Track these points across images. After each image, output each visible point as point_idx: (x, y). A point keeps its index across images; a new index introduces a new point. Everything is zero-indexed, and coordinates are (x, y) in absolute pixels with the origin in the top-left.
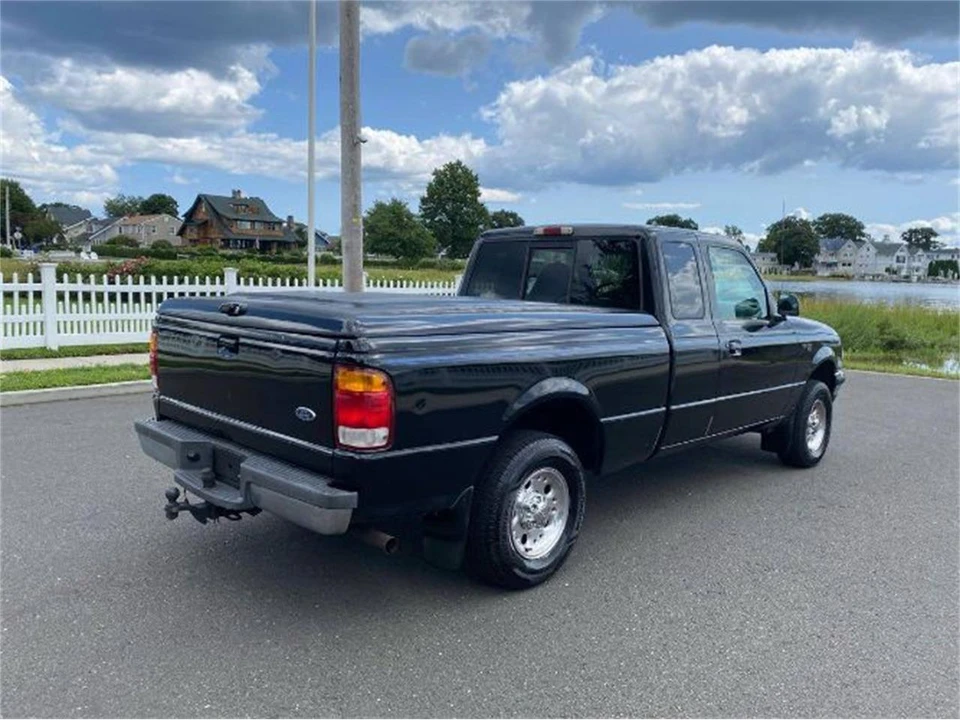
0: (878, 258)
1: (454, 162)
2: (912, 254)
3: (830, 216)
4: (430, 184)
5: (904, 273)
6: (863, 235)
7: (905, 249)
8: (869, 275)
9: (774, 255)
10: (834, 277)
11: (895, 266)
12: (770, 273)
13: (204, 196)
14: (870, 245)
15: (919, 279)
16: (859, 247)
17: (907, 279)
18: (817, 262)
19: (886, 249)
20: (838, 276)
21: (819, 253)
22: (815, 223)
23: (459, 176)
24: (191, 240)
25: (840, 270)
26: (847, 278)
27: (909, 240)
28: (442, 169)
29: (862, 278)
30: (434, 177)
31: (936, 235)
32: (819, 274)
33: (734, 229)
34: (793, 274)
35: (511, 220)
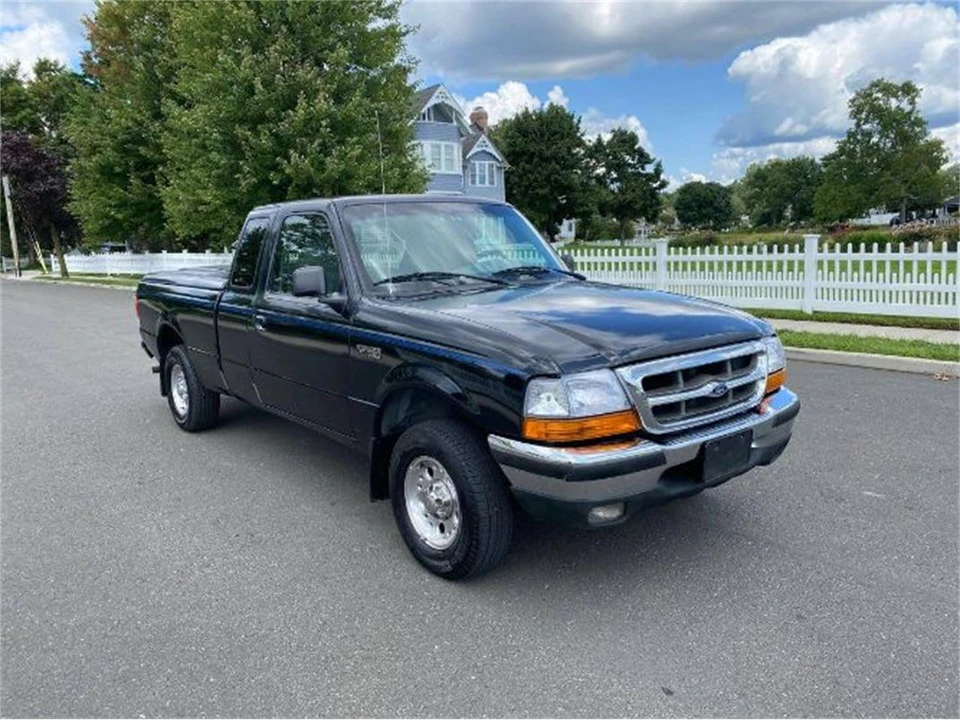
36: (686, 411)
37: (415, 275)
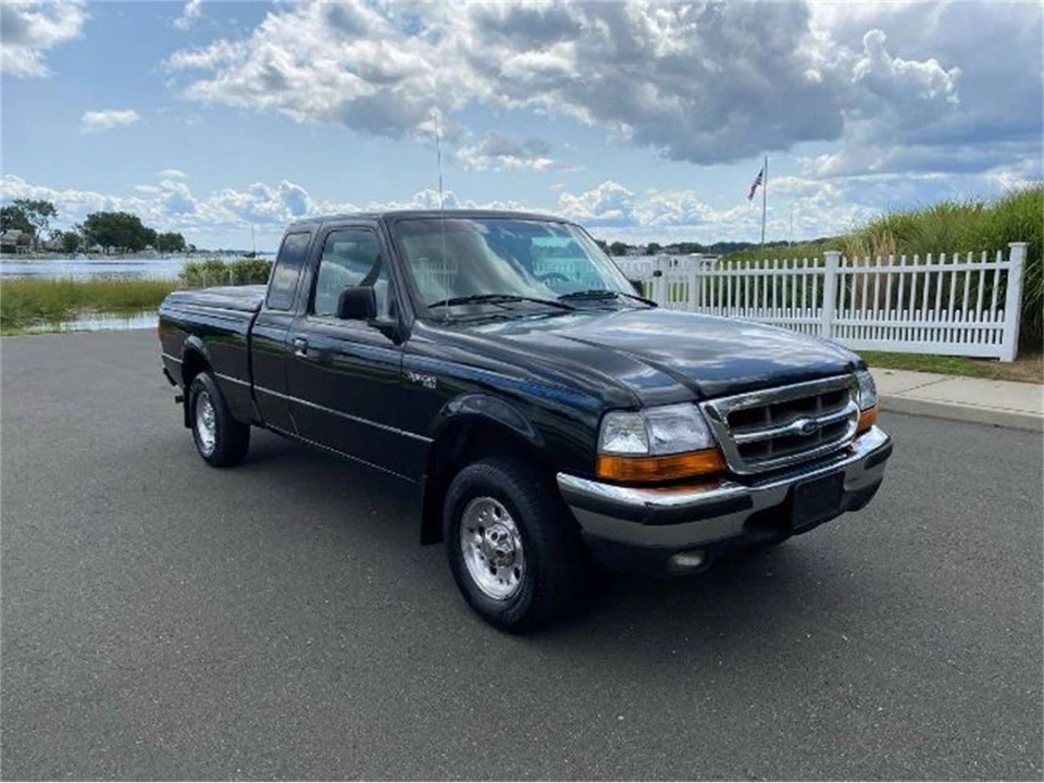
36: (774, 451)
37: (473, 298)
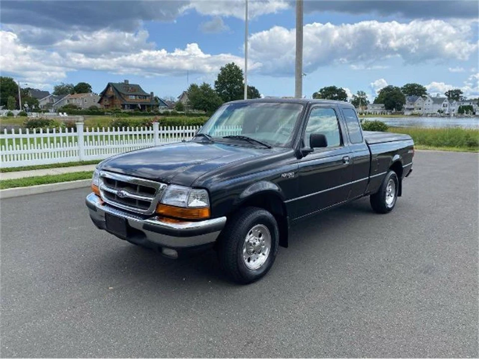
0: (434, 105)
1: (231, 63)
2: (451, 102)
3: (410, 84)
4: (219, 75)
5: (447, 112)
6: (426, 94)
7: (447, 100)
8: (429, 114)
9: (383, 105)
10: (412, 115)
11: (443, 109)
12: (382, 114)
13: (111, 83)
14: (430, 99)
15: (454, 115)
16: (425, 100)
17: (449, 115)
18: (404, 108)
19: (437, 101)
20: (415, 115)
21: (405, 104)
22: (402, 88)
23: (234, 70)
24: (105, 106)
25: (416, 111)
26: (419, 115)
27: (449, 96)
28: (225, 67)
29: (426, 115)
30: (221, 71)
31: (462, 93)
32: (405, 114)
33: (362, 92)
34: (392, 114)
35: (252, 90)
